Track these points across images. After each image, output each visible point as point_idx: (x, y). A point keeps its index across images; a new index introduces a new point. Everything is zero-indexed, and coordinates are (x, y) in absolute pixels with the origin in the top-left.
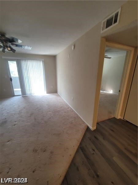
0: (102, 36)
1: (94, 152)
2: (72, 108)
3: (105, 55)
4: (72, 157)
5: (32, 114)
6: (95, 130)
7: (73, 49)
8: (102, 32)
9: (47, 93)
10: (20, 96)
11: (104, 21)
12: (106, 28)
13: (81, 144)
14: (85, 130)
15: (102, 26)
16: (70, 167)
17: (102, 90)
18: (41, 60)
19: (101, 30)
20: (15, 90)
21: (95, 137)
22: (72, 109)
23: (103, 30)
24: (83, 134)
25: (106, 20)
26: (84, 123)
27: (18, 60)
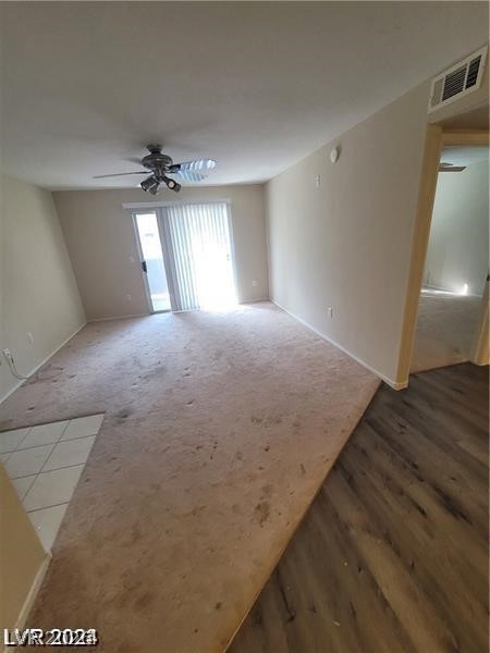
0: (432, 122)
1: (403, 430)
2: (329, 340)
3: (441, 162)
4: (348, 434)
5: (219, 354)
6: (405, 389)
7: (333, 160)
8: (431, 109)
9: (241, 303)
10: (167, 314)
11: (436, 79)
12: (444, 99)
13: (365, 414)
14: (377, 387)
15: (432, 95)
16: (345, 449)
17: (426, 287)
18: (222, 202)
19: (430, 105)
20: (153, 297)
21: (406, 404)
22: (327, 342)
23: (433, 105)
24: (372, 396)
25: (444, 76)
26: (369, 372)
27: (160, 208)
